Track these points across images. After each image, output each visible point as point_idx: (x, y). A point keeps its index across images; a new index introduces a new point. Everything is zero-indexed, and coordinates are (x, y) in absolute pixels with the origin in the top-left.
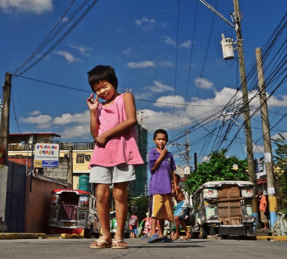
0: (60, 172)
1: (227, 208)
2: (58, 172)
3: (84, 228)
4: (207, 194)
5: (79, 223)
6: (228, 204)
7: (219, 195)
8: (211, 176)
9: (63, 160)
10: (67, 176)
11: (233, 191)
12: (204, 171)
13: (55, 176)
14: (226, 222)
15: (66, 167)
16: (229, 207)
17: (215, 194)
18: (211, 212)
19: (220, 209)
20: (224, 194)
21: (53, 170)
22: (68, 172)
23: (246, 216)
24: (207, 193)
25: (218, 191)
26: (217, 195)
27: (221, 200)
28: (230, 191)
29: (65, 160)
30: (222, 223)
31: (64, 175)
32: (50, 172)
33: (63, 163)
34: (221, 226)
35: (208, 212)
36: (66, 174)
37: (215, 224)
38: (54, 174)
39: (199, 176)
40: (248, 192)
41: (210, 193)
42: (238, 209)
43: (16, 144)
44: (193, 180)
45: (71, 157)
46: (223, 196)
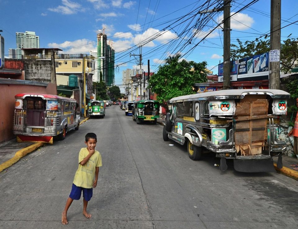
0: (45, 73)
1: (248, 130)
2: (43, 74)
3: (52, 136)
4: (217, 109)
5: (47, 130)
6: (250, 125)
7: (237, 111)
8: (171, 77)
9: (46, 63)
10: (51, 76)
11: (258, 105)
12: (165, 73)
13: (40, 76)
14: (244, 151)
15: (49, 69)
16: (251, 129)
17: (231, 110)
18: (220, 135)
19: (237, 133)
20: (245, 110)
21: (38, 72)
22: (51, 73)
23: (276, 143)
24: (219, 108)
25: (236, 105)
26: (234, 111)
27: (240, 119)
28: (255, 105)
29: (48, 63)
30: (239, 154)
31: (48, 75)
32: (36, 73)
33: (47, 65)
34: (238, 157)
35: (214, 135)
36: (49, 75)
37: (227, 155)
38: (39, 75)
39: (162, 77)
40: (281, 107)
41: (223, 108)
42: (262, 131)
43: (34, 55)
44: (156, 80)
45: (53, 61)
46: (243, 112)
